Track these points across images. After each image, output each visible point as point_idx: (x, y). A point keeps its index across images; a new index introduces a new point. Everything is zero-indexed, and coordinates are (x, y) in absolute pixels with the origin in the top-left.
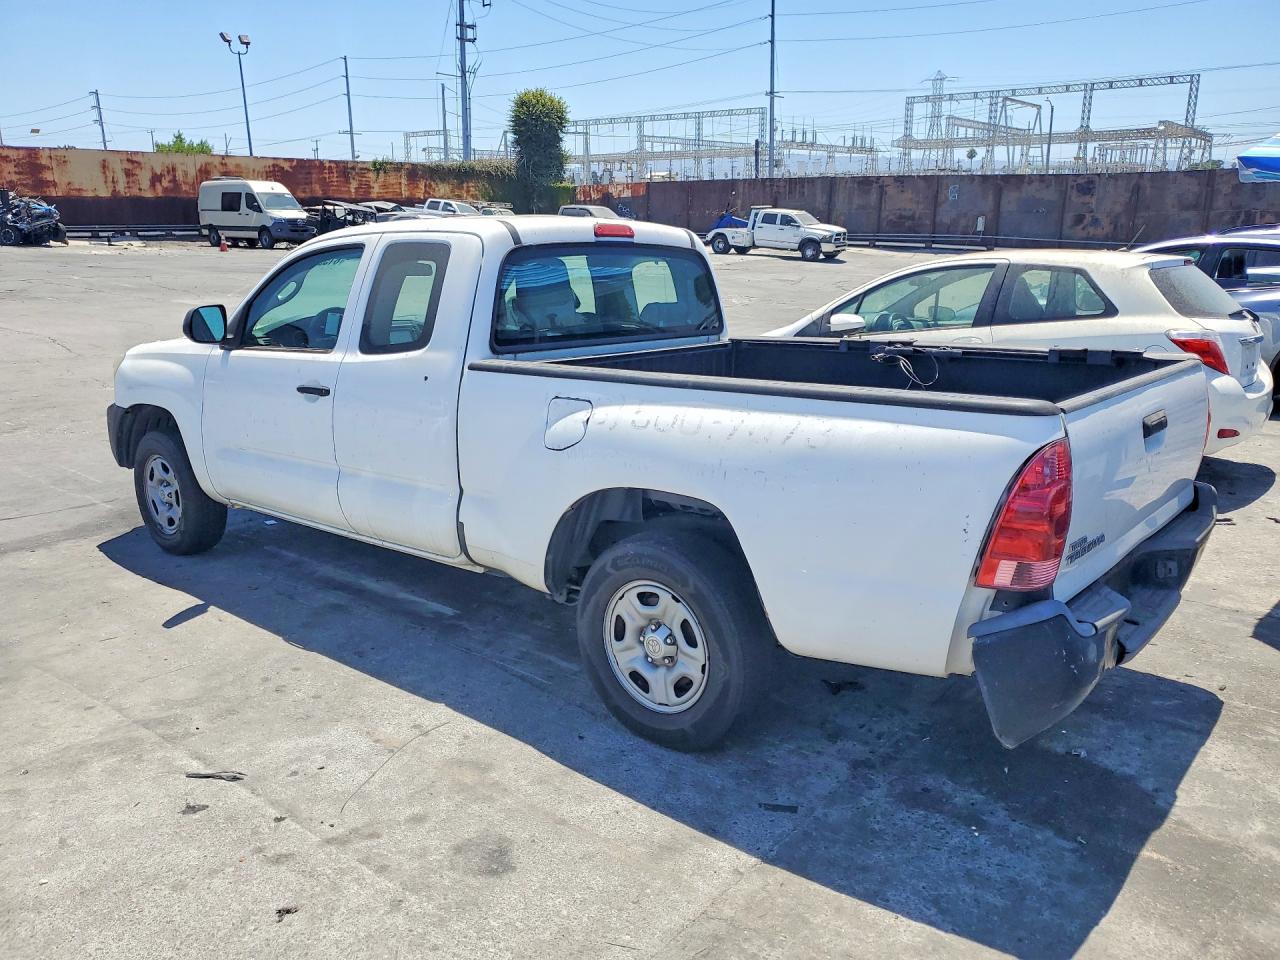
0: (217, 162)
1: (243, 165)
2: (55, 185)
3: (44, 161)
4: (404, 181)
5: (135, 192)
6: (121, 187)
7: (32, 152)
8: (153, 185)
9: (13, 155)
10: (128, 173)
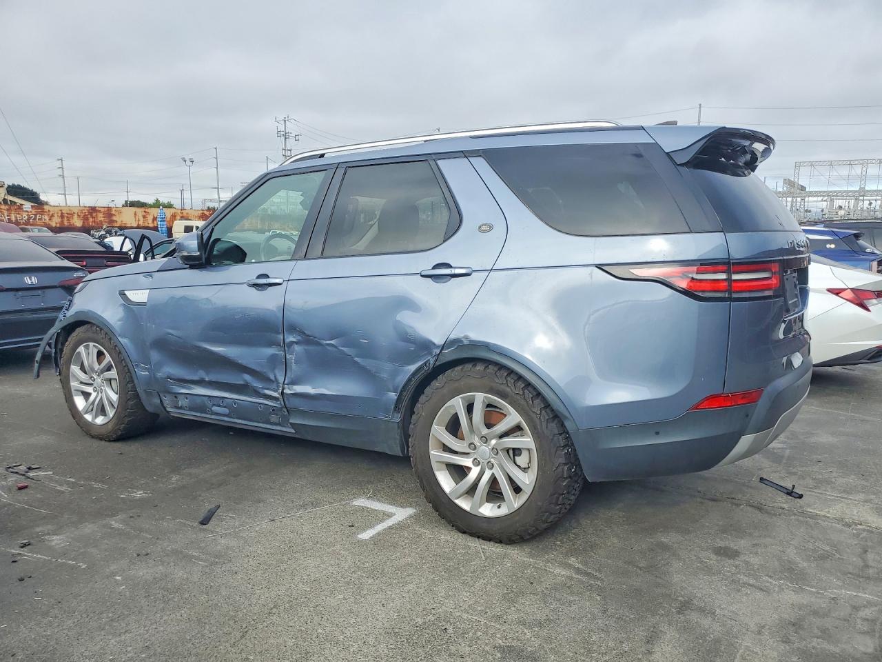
0: (179, 212)
1: (190, 213)
2: (117, 222)
3: (113, 212)
4: (259, 222)
5: (147, 225)
6: (141, 223)
7: (109, 208)
8: (153, 222)
9: (102, 210)
10: (144, 217)
